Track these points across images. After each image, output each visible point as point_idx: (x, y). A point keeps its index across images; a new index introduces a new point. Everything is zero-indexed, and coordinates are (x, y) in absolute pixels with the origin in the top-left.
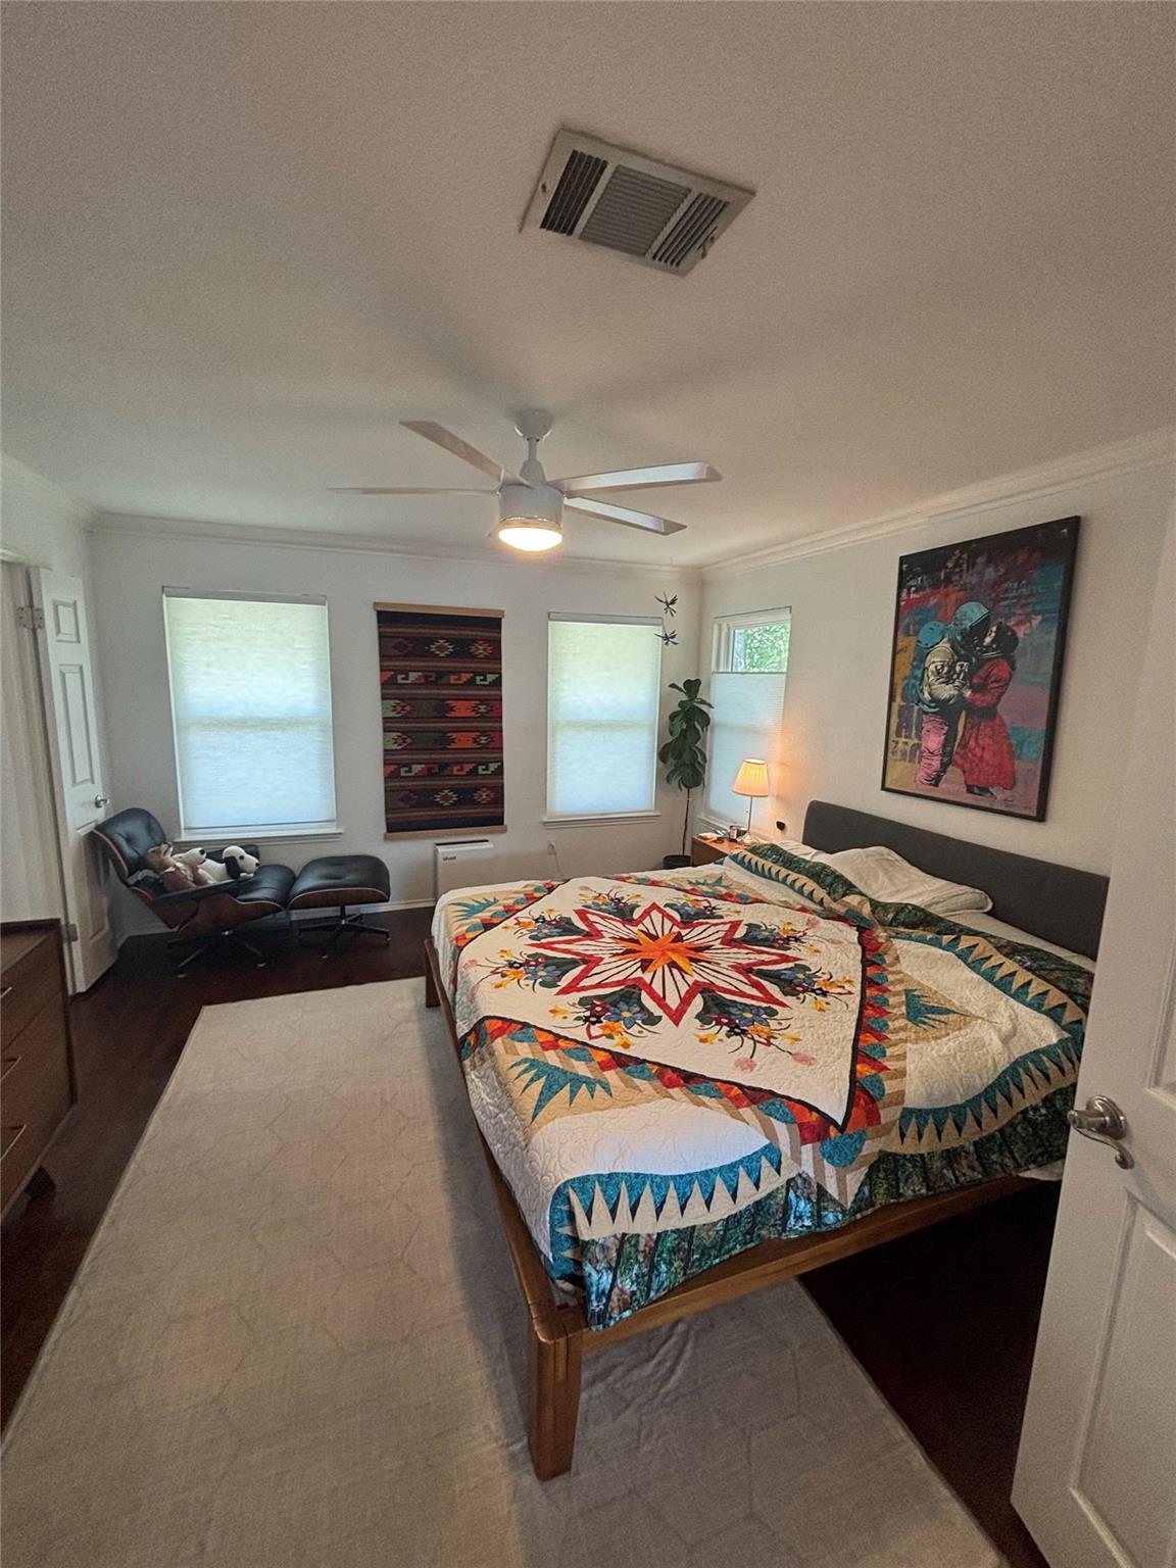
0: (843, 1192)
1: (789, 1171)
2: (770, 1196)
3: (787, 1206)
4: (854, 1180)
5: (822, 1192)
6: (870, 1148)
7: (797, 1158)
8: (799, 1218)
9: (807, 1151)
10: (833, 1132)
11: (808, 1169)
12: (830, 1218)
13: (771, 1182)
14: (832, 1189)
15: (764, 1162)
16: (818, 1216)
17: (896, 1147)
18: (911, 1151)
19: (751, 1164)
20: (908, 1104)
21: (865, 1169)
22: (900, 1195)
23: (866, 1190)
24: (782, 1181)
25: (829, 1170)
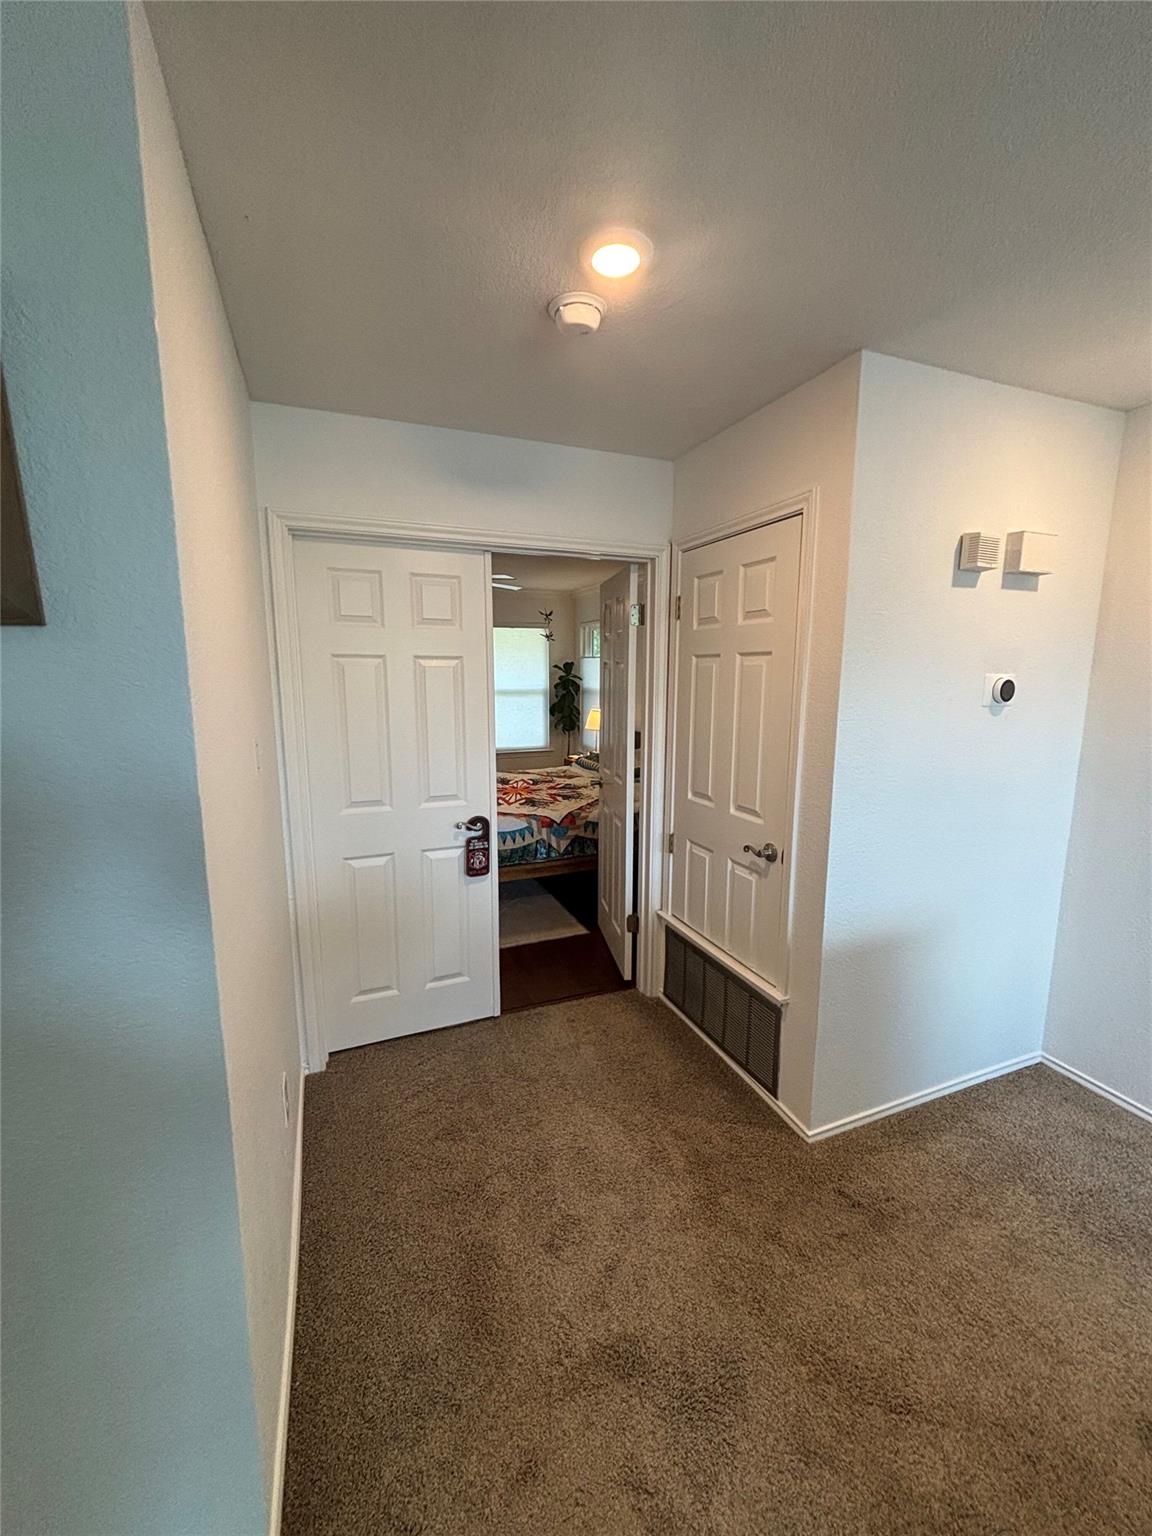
0: (559, 846)
1: (537, 837)
2: (529, 845)
3: (536, 849)
4: (564, 844)
5: (550, 846)
6: (571, 833)
7: (540, 833)
8: (541, 854)
9: (544, 830)
10: (555, 825)
11: (545, 837)
12: (553, 855)
13: (529, 840)
14: (554, 845)
15: (527, 832)
16: (548, 854)
17: (582, 834)
18: (590, 837)
19: (521, 832)
20: (588, 820)
21: (569, 841)
22: (584, 852)
23: (570, 849)
24: (534, 840)
25: (553, 838)
